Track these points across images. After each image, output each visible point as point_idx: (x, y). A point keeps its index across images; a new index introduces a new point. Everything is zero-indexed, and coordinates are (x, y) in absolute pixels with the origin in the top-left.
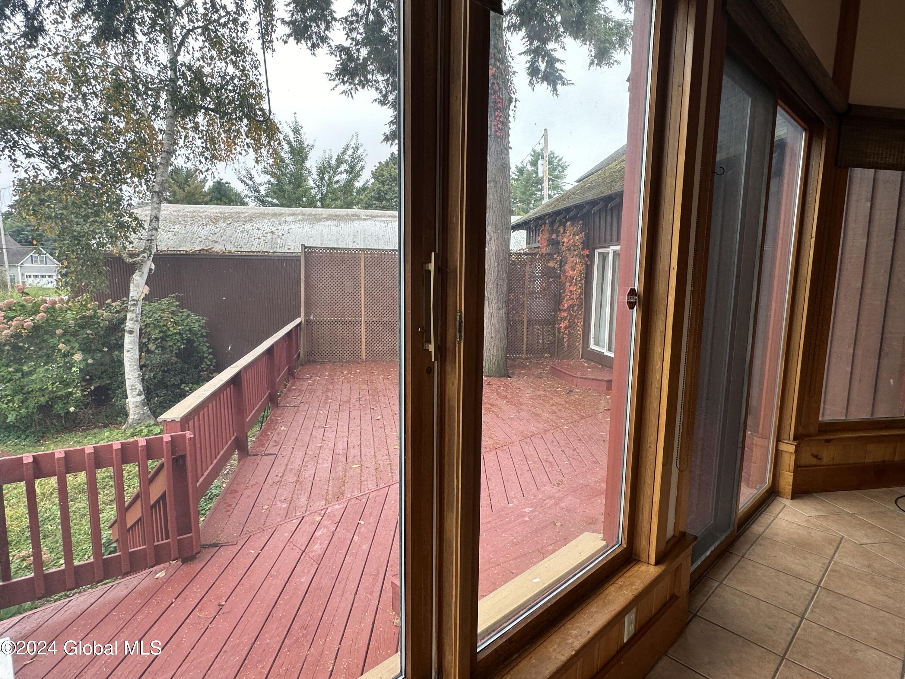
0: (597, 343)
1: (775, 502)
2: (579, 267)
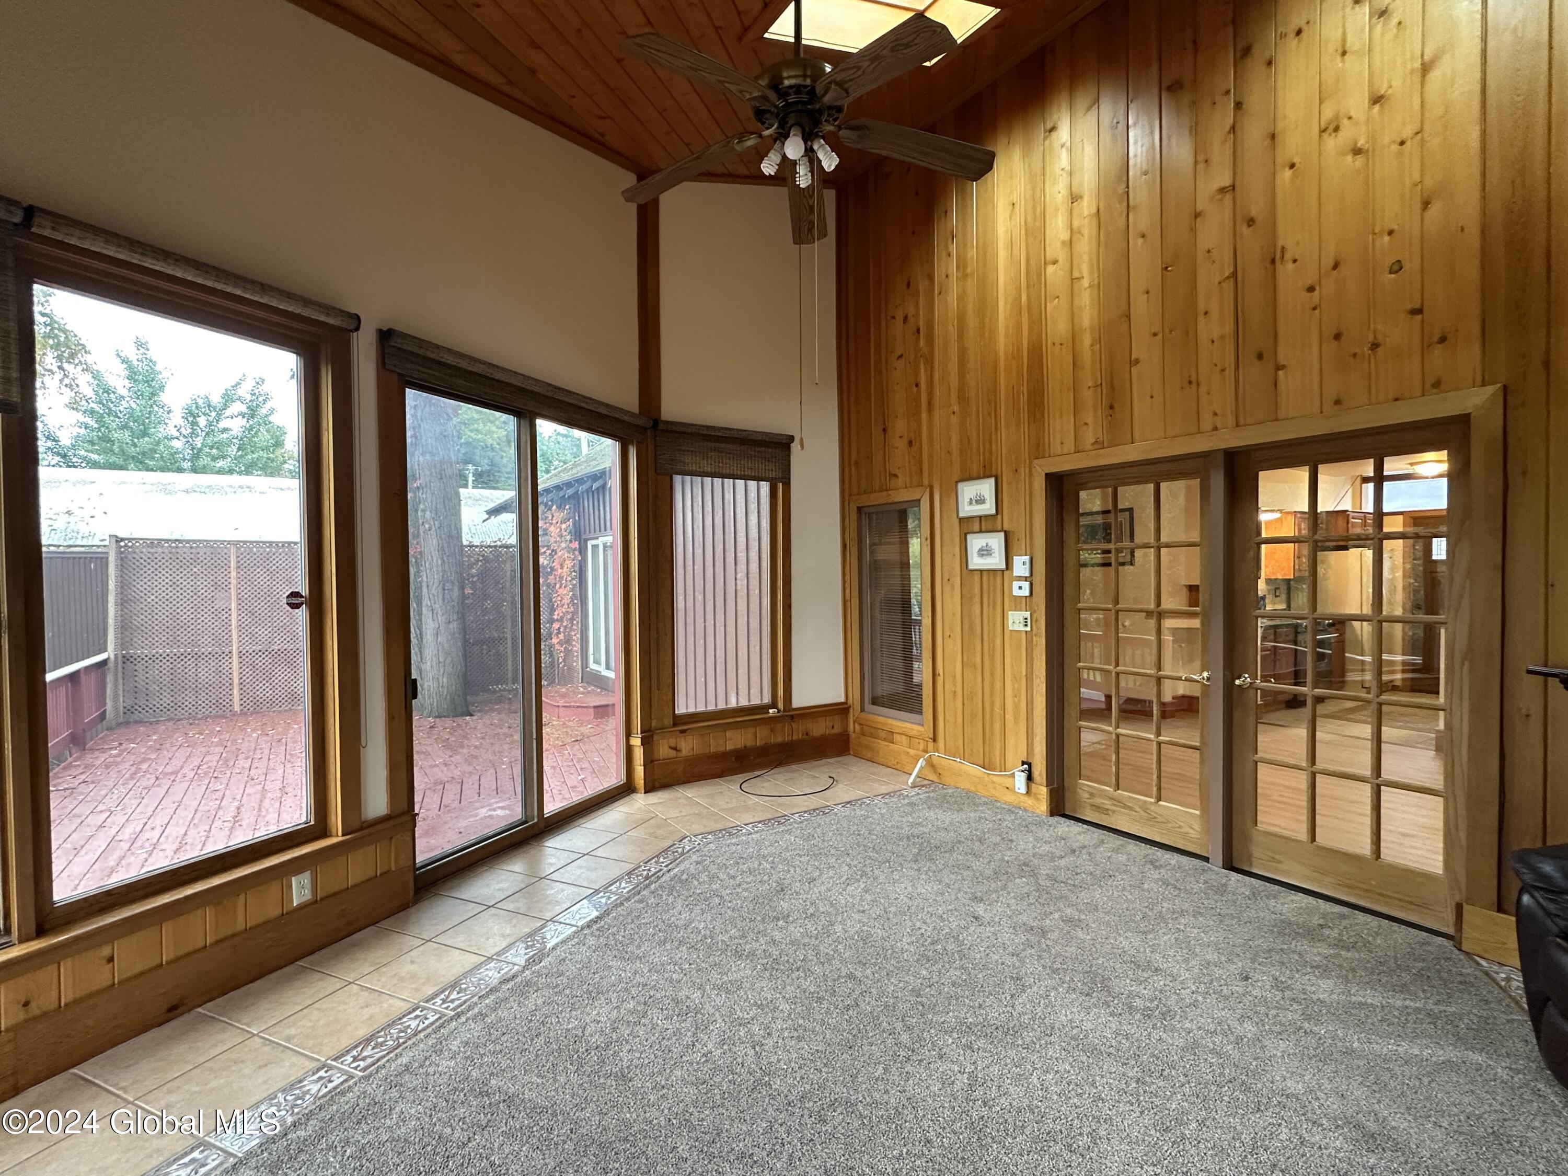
0: (597, 662)
2: (568, 564)
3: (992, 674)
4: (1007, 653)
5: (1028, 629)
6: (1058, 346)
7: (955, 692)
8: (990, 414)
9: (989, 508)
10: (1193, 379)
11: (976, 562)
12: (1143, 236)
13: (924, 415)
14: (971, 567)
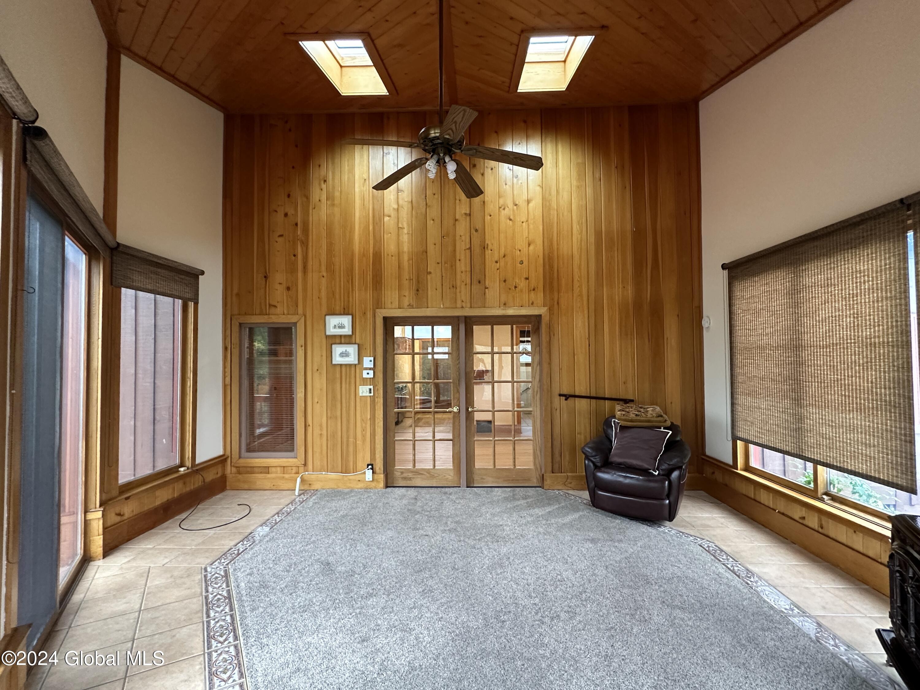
1: (90, 567)
3: (348, 421)
4: (358, 408)
5: (372, 394)
6: (390, 256)
7: (321, 434)
8: (348, 281)
9: (347, 331)
10: (455, 286)
11: (337, 359)
12: (433, 220)
13: (300, 274)
14: (334, 363)
